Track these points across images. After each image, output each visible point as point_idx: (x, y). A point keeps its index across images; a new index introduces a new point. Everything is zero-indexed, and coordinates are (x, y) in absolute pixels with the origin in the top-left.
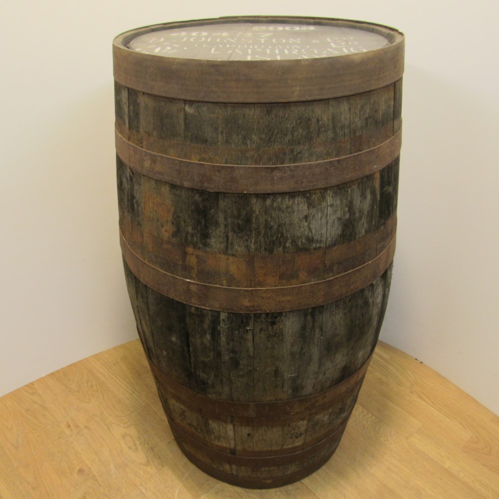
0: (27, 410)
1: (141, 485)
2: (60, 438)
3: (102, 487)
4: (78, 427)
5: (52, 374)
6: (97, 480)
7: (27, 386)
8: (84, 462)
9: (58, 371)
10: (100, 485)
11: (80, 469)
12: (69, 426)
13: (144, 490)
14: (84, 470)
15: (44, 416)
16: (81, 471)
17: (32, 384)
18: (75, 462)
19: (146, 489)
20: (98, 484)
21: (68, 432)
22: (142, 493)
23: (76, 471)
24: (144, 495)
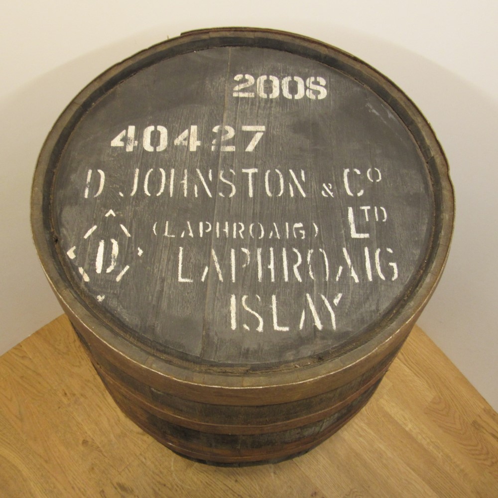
0: (22, 377)
1: (141, 454)
2: (59, 408)
3: (106, 457)
4: (74, 395)
5: (38, 333)
6: (101, 451)
7: (15, 348)
8: (86, 433)
9: (42, 329)
10: (105, 456)
11: (84, 440)
12: (66, 394)
13: (144, 460)
14: (87, 441)
15: (40, 383)
16: (85, 442)
17: (20, 345)
18: (79, 433)
19: (145, 459)
20: (102, 454)
21: (65, 400)
22: (142, 462)
23: (81, 442)
24: (145, 465)
